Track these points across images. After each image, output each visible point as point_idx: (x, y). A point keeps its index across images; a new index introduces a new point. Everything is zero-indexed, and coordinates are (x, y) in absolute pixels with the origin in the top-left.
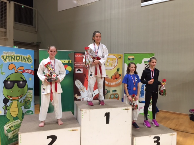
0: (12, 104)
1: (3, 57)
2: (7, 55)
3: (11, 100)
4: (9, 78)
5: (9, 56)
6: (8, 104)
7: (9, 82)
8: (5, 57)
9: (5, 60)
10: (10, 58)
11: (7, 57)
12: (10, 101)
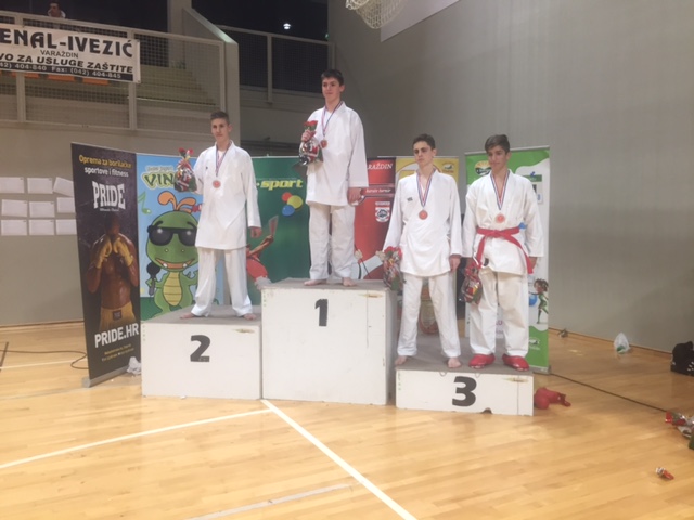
0: (166, 277)
1: (147, 177)
2: (156, 172)
3: (165, 268)
4: (161, 222)
5: (159, 176)
6: (159, 276)
7: (160, 231)
8: (150, 178)
9: (151, 184)
10: (162, 179)
11: (154, 176)
12: (162, 272)
